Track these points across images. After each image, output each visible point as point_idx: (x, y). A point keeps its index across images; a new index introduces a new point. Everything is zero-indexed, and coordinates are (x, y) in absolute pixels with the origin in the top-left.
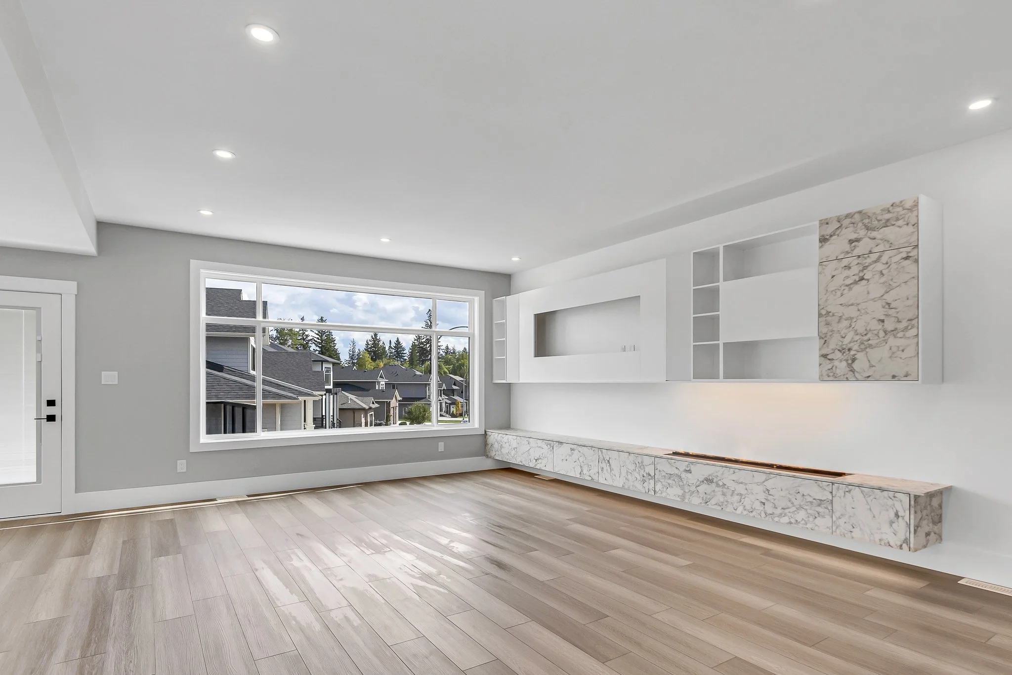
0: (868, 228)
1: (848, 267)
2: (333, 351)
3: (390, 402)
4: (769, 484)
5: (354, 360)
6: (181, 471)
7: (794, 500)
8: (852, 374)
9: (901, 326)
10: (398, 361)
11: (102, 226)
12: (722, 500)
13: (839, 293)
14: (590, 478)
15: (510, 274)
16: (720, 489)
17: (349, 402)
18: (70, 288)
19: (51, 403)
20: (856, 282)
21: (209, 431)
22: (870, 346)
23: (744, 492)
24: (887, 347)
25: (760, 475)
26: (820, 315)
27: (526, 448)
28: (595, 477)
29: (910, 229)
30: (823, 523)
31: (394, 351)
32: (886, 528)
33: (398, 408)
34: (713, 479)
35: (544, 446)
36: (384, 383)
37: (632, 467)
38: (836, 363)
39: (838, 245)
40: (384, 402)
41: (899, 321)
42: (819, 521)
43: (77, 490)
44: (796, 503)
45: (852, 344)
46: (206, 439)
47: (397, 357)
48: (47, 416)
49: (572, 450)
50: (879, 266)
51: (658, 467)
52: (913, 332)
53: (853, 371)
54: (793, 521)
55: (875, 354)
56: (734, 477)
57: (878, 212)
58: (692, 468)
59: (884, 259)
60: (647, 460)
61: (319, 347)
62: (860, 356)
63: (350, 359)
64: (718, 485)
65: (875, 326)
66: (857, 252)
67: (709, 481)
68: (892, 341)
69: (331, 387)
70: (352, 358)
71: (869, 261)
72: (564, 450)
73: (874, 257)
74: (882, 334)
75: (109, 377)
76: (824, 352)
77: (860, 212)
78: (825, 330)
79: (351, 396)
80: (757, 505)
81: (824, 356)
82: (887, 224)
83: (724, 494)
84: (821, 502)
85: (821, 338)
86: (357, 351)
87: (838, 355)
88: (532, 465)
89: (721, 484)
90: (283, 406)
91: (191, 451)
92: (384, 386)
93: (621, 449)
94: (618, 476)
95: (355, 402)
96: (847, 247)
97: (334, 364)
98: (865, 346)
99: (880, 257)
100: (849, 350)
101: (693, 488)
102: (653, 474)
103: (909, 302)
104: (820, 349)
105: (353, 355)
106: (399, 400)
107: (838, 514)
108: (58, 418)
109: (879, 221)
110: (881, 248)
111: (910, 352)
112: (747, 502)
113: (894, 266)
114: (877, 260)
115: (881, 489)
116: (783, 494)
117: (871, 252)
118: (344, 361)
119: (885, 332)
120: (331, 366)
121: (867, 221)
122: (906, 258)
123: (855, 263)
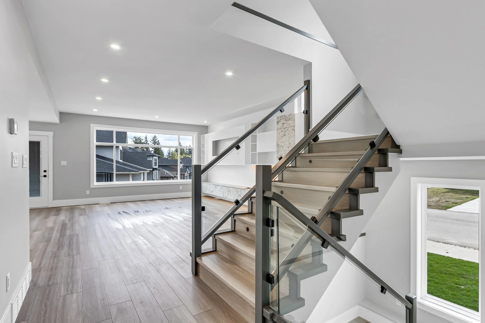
0: (286, 121)
1: (282, 131)
2: (160, 151)
3: (184, 174)
5: (170, 155)
6: (88, 194)
10: (190, 155)
11: (61, 113)
13: (280, 138)
14: (225, 197)
15: (208, 125)
17: (166, 174)
18: (51, 134)
19: (45, 171)
20: (284, 136)
21: (97, 181)
26: (277, 145)
27: (209, 188)
28: (227, 197)
29: (294, 121)
31: (188, 151)
33: (188, 176)
35: (214, 187)
36: (182, 165)
37: (235, 193)
39: (280, 124)
40: (182, 174)
43: (53, 200)
45: (283, 154)
46: (96, 184)
47: (190, 154)
48: (44, 175)
49: (221, 188)
50: (288, 132)
51: (242, 192)
57: (288, 116)
59: (289, 130)
60: (239, 190)
61: (153, 149)
63: (168, 155)
66: (284, 127)
69: (157, 167)
70: (169, 154)
71: (286, 130)
72: (219, 188)
73: (287, 129)
75: (64, 163)
77: (284, 115)
78: (278, 150)
79: (166, 171)
81: (278, 157)
82: (289, 120)
85: (277, 152)
86: (171, 151)
88: (210, 194)
90: (133, 175)
91: (91, 187)
92: (182, 167)
93: (233, 187)
94: (232, 196)
95: (168, 174)
96: (282, 126)
97: (159, 157)
102: (240, 195)
103: (293, 142)
104: (277, 155)
105: (170, 153)
106: (189, 173)
108: (47, 176)
109: (288, 118)
110: (288, 126)
113: (290, 132)
114: (287, 130)
117: (286, 127)
118: (165, 156)
120: (157, 158)
121: (286, 118)
122: (293, 130)
123: (283, 130)
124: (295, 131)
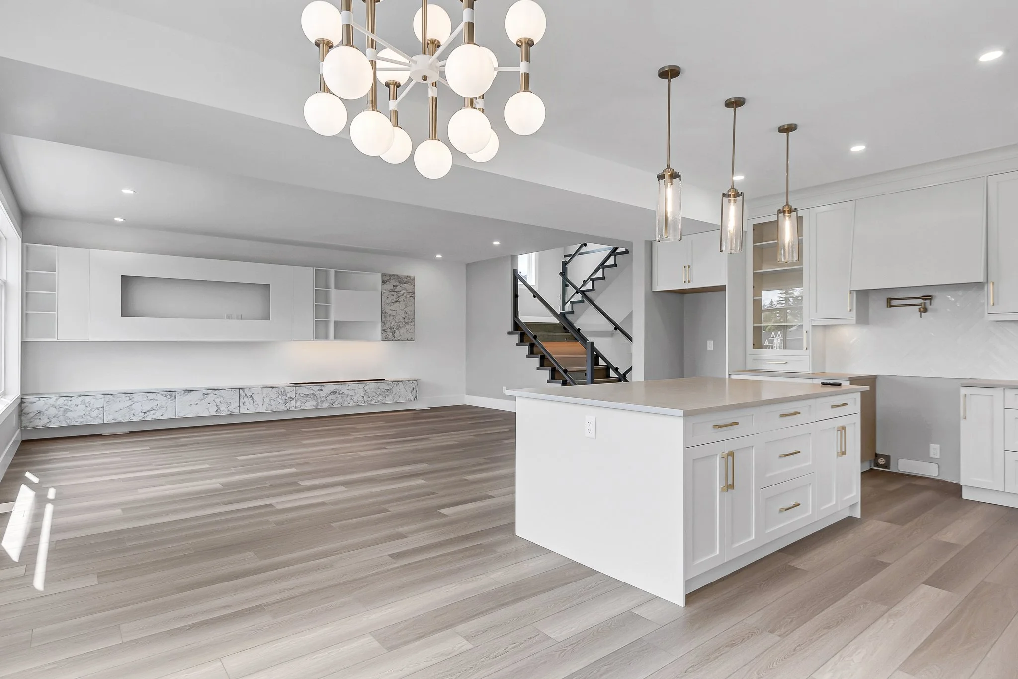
0: (399, 282)
1: (393, 295)
4: (366, 388)
7: (377, 392)
8: (394, 338)
9: (410, 321)
12: (341, 401)
13: (389, 305)
16: (341, 396)
20: (395, 302)
22: (400, 327)
23: (354, 394)
24: (405, 328)
25: (362, 385)
26: (382, 313)
28: (236, 411)
29: (412, 287)
30: (388, 400)
32: (410, 395)
34: (336, 392)
35: (161, 398)
37: (274, 396)
38: (388, 333)
39: (389, 286)
41: (409, 319)
42: (387, 398)
44: (378, 393)
45: (394, 326)
49: (205, 394)
50: (403, 298)
51: (296, 392)
52: (413, 323)
53: (394, 337)
54: (377, 401)
55: (402, 331)
56: (349, 388)
57: (402, 277)
58: (323, 388)
59: (405, 295)
60: (287, 390)
62: (396, 331)
64: (339, 394)
65: (401, 319)
66: (396, 290)
67: (334, 393)
68: (407, 326)
71: (400, 295)
72: (194, 396)
74: (404, 323)
76: (384, 329)
77: (397, 275)
78: (384, 319)
80: (361, 399)
81: (384, 330)
82: (405, 283)
83: (343, 398)
84: (388, 391)
85: (382, 322)
87: (389, 330)
88: (136, 418)
89: (341, 393)
93: (262, 386)
94: (261, 404)
96: (392, 287)
98: (399, 328)
99: (403, 294)
100: (393, 328)
101: (324, 399)
102: (294, 397)
103: (412, 313)
104: (382, 327)
107: (394, 394)
109: (403, 280)
110: (403, 291)
111: (412, 331)
112: (355, 399)
113: (407, 298)
115: (408, 381)
116: (372, 390)
117: (400, 292)
119: (405, 322)
121: (399, 279)
122: (411, 297)
123: (395, 294)
124: (414, 298)
